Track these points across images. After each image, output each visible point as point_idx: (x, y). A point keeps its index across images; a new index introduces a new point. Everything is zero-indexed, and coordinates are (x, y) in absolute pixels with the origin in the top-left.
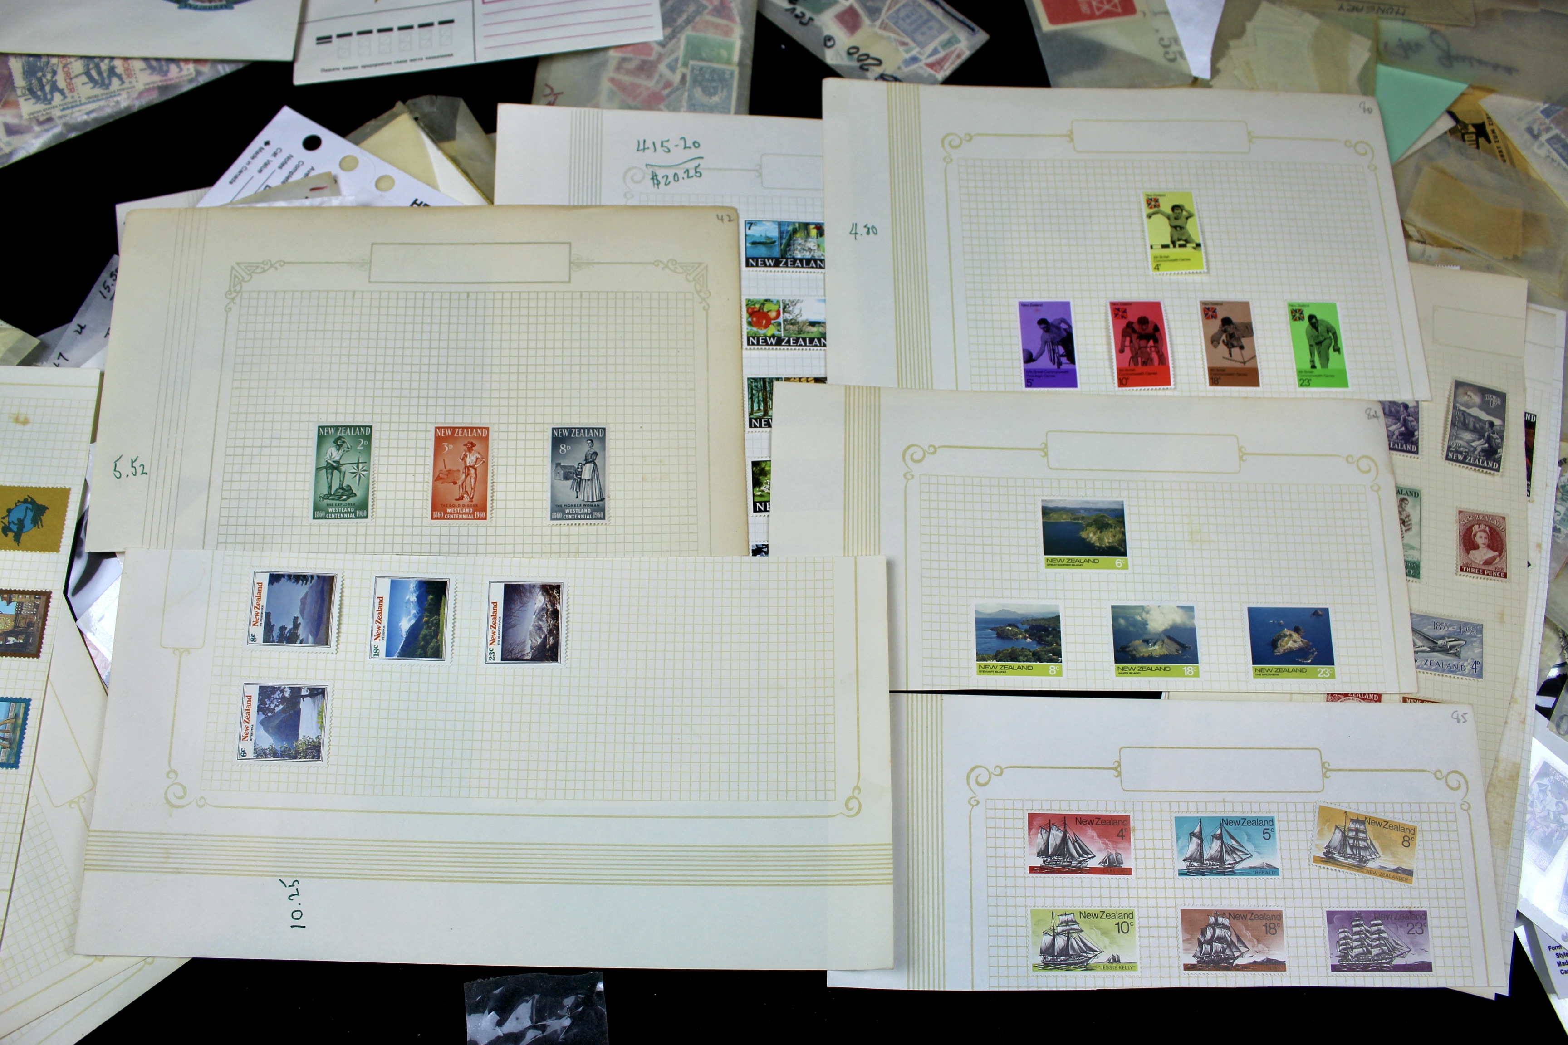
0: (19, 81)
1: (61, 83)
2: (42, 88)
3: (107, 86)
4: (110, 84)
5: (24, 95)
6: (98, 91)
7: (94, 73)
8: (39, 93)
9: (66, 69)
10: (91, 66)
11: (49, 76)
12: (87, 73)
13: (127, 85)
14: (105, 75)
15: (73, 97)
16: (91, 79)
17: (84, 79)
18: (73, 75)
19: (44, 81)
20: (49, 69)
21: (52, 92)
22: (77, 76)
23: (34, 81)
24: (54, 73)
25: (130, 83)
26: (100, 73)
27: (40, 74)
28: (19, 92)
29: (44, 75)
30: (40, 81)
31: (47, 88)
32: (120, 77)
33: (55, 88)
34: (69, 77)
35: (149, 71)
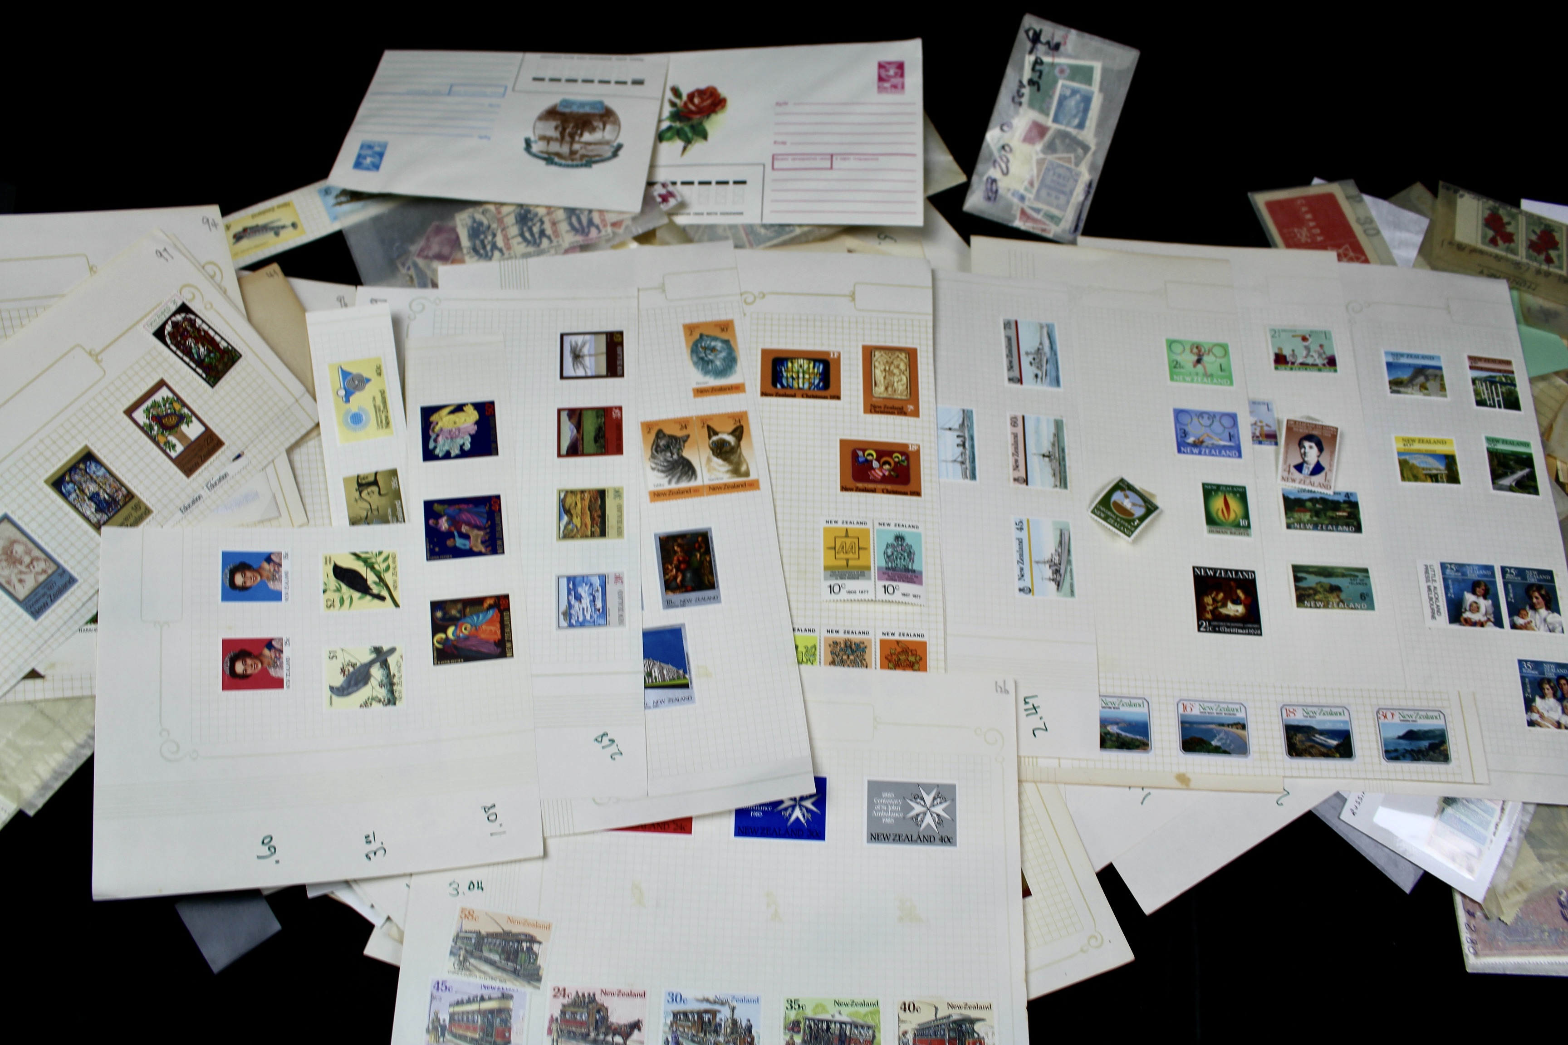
0: (465, 242)
1: (500, 242)
2: (484, 247)
3: (539, 245)
4: (541, 242)
5: (468, 253)
6: (531, 249)
7: (527, 235)
8: (482, 251)
9: (504, 232)
10: (525, 229)
11: (490, 238)
12: (522, 235)
13: (555, 243)
14: (537, 236)
15: (509, 254)
16: (525, 239)
17: (520, 239)
18: (509, 236)
19: (486, 242)
20: (490, 232)
21: (492, 250)
22: (513, 237)
23: (478, 243)
24: (494, 235)
25: (558, 242)
26: (532, 234)
27: (482, 237)
28: (465, 251)
29: (486, 237)
30: (482, 242)
31: (489, 248)
32: (549, 238)
33: (494, 247)
34: (506, 239)
35: (573, 233)
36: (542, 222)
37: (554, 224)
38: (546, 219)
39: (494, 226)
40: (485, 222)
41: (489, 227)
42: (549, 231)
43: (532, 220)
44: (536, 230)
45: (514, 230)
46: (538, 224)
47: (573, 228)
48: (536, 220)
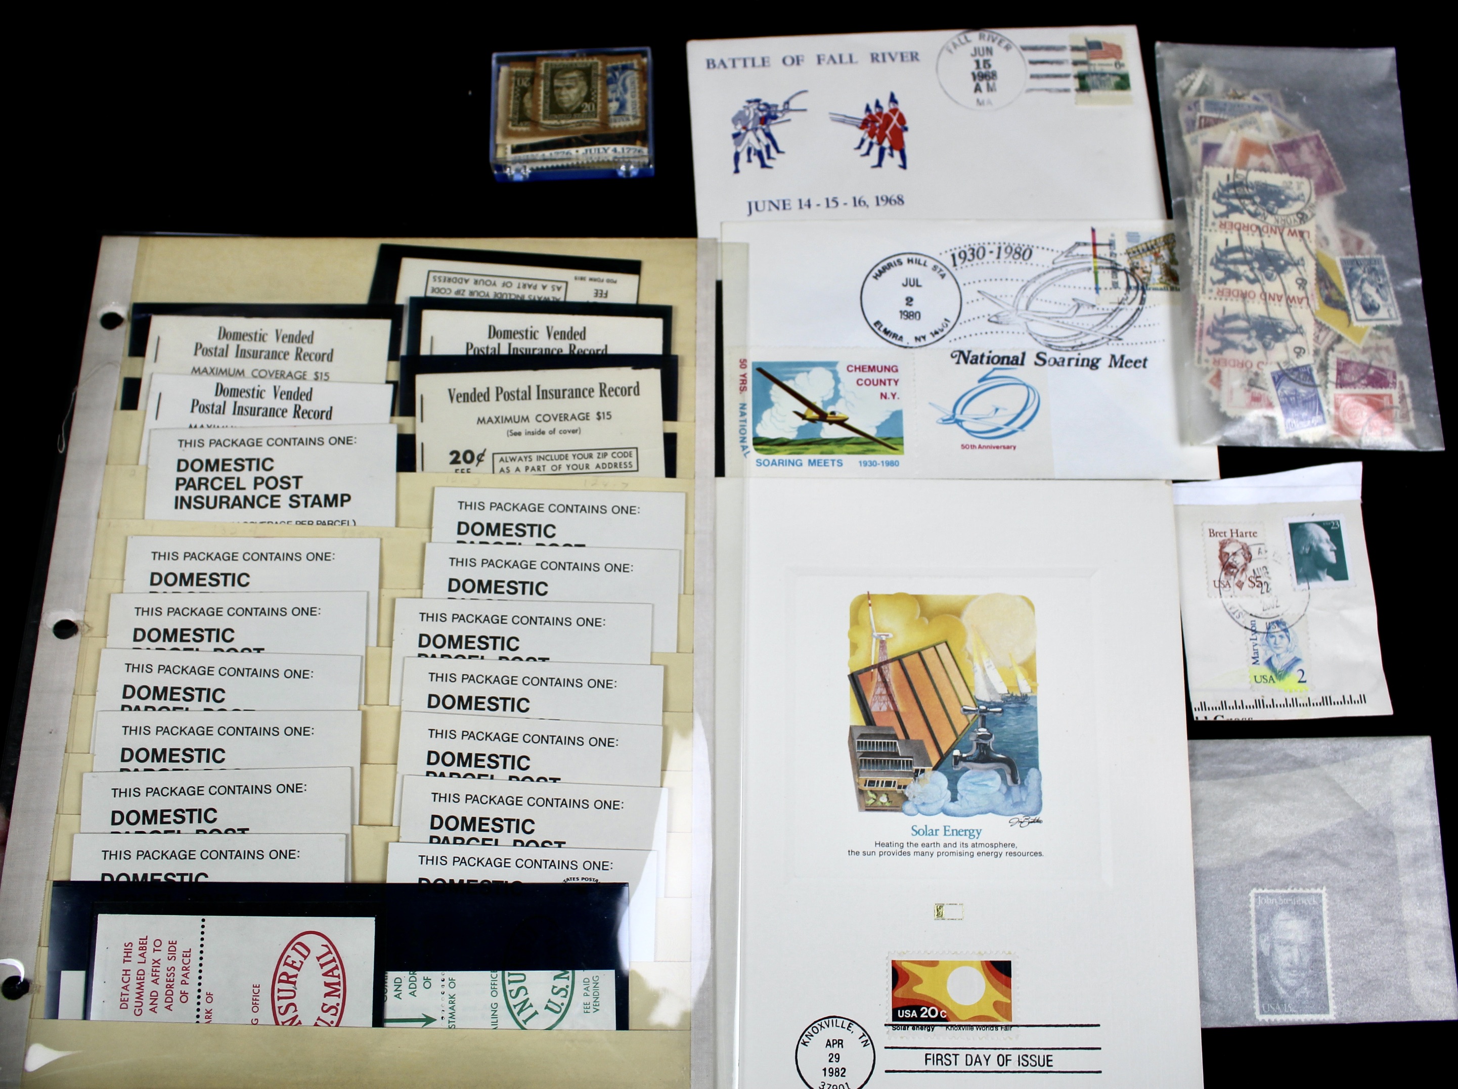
36: (1252, 282)
37: (1244, 296)
38: (1257, 288)
39: (1271, 220)
40: (1282, 211)
41: (1271, 213)
42: (1232, 284)
43: (1262, 269)
44: (1243, 269)
45: (1252, 241)
46: (1251, 276)
47: (1227, 319)
48: (1261, 276)
